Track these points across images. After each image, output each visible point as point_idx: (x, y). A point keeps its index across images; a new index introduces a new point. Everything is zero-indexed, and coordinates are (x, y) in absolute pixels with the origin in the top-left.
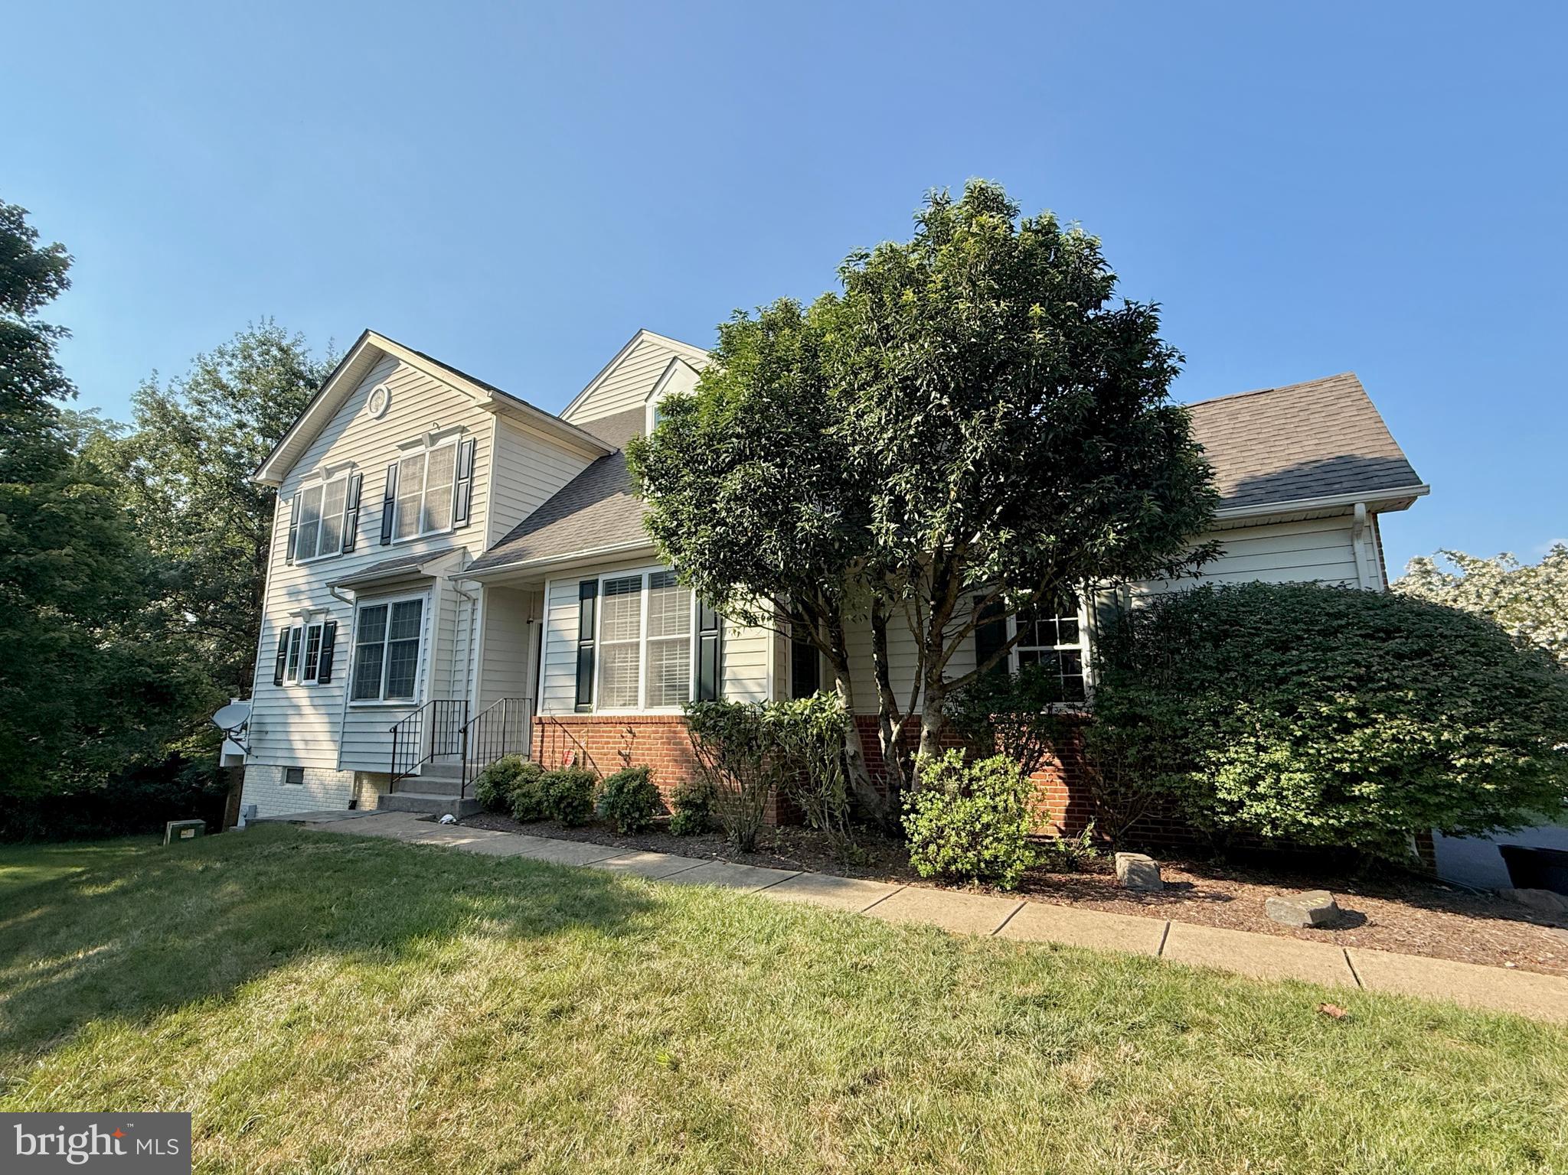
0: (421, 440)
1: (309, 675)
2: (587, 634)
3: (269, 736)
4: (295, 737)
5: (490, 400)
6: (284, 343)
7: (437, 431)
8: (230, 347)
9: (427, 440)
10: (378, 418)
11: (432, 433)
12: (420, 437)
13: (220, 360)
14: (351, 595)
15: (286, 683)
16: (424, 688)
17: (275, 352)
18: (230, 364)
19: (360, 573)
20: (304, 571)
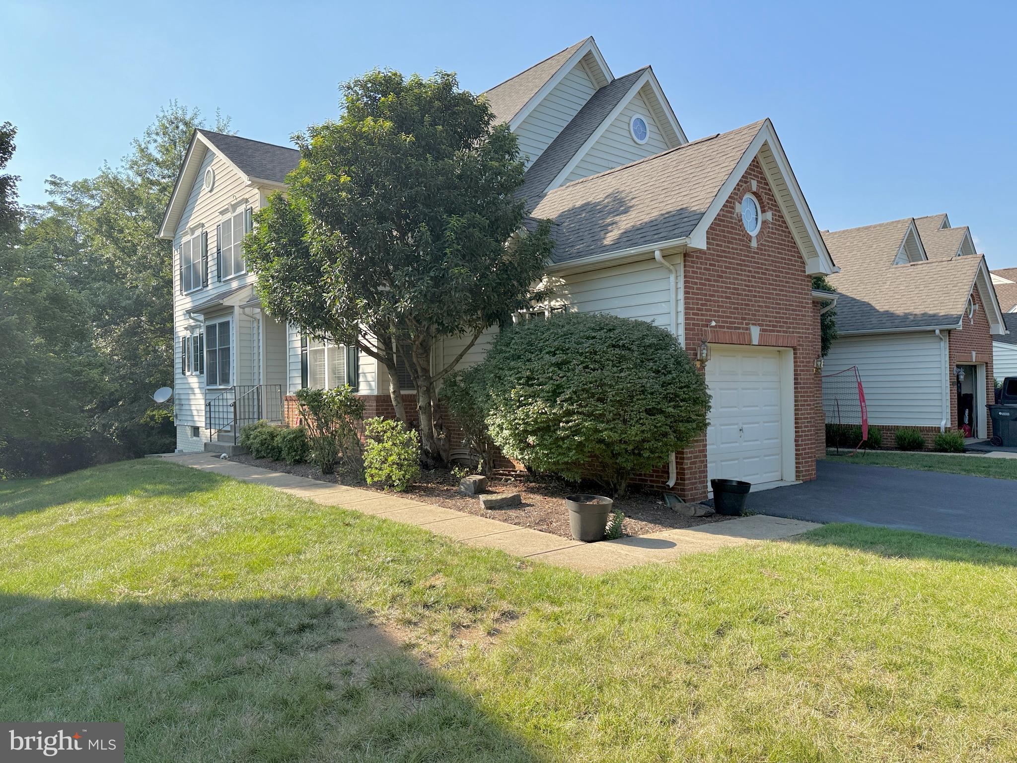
0: (227, 209)
1: (196, 370)
2: (304, 345)
3: (184, 408)
4: (193, 408)
5: (250, 182)
6: (187, 118)
7: (235, 201)
8: (153, 128)
9: (230, 209)
10: (211, 191)
11: (233, 203)
12: (227, 206)
13: (148, 139)
14: (202, 318)
15: (188, 374)
16: (234, 379)
17: (181, 127)
18: (155, 141)
19: (208, 301)
20: (189, 299)
